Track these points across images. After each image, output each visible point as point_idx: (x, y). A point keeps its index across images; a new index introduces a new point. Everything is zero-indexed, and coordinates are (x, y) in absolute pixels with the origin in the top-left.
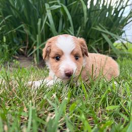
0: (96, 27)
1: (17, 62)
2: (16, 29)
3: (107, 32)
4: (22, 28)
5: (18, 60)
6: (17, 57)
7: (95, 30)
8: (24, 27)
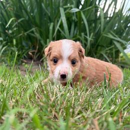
0: (107, 35)
1: (26, 65)
2: (27, 32)
3: (119, 39)
4: (33, 32)
5: (26, 63)
6: (25, 61)
7: (106, 37)
8: (34, 31)
